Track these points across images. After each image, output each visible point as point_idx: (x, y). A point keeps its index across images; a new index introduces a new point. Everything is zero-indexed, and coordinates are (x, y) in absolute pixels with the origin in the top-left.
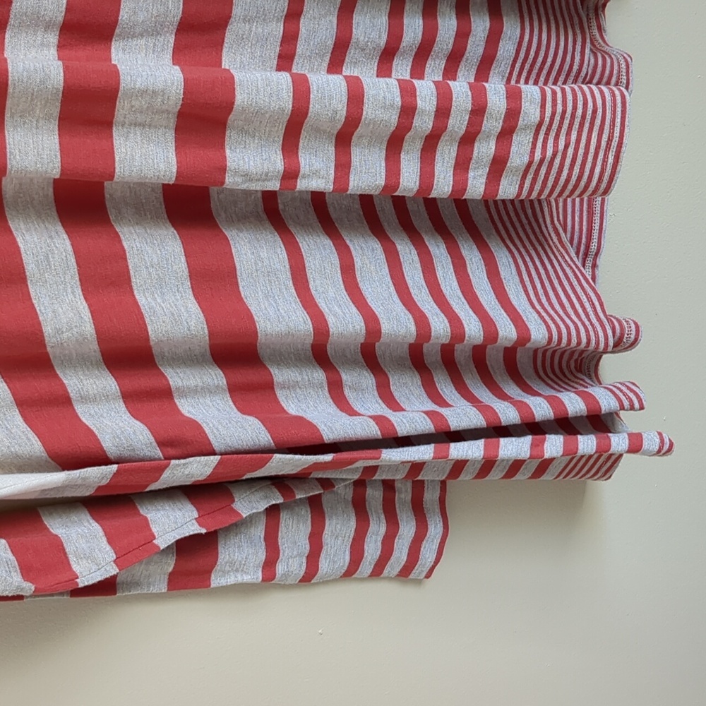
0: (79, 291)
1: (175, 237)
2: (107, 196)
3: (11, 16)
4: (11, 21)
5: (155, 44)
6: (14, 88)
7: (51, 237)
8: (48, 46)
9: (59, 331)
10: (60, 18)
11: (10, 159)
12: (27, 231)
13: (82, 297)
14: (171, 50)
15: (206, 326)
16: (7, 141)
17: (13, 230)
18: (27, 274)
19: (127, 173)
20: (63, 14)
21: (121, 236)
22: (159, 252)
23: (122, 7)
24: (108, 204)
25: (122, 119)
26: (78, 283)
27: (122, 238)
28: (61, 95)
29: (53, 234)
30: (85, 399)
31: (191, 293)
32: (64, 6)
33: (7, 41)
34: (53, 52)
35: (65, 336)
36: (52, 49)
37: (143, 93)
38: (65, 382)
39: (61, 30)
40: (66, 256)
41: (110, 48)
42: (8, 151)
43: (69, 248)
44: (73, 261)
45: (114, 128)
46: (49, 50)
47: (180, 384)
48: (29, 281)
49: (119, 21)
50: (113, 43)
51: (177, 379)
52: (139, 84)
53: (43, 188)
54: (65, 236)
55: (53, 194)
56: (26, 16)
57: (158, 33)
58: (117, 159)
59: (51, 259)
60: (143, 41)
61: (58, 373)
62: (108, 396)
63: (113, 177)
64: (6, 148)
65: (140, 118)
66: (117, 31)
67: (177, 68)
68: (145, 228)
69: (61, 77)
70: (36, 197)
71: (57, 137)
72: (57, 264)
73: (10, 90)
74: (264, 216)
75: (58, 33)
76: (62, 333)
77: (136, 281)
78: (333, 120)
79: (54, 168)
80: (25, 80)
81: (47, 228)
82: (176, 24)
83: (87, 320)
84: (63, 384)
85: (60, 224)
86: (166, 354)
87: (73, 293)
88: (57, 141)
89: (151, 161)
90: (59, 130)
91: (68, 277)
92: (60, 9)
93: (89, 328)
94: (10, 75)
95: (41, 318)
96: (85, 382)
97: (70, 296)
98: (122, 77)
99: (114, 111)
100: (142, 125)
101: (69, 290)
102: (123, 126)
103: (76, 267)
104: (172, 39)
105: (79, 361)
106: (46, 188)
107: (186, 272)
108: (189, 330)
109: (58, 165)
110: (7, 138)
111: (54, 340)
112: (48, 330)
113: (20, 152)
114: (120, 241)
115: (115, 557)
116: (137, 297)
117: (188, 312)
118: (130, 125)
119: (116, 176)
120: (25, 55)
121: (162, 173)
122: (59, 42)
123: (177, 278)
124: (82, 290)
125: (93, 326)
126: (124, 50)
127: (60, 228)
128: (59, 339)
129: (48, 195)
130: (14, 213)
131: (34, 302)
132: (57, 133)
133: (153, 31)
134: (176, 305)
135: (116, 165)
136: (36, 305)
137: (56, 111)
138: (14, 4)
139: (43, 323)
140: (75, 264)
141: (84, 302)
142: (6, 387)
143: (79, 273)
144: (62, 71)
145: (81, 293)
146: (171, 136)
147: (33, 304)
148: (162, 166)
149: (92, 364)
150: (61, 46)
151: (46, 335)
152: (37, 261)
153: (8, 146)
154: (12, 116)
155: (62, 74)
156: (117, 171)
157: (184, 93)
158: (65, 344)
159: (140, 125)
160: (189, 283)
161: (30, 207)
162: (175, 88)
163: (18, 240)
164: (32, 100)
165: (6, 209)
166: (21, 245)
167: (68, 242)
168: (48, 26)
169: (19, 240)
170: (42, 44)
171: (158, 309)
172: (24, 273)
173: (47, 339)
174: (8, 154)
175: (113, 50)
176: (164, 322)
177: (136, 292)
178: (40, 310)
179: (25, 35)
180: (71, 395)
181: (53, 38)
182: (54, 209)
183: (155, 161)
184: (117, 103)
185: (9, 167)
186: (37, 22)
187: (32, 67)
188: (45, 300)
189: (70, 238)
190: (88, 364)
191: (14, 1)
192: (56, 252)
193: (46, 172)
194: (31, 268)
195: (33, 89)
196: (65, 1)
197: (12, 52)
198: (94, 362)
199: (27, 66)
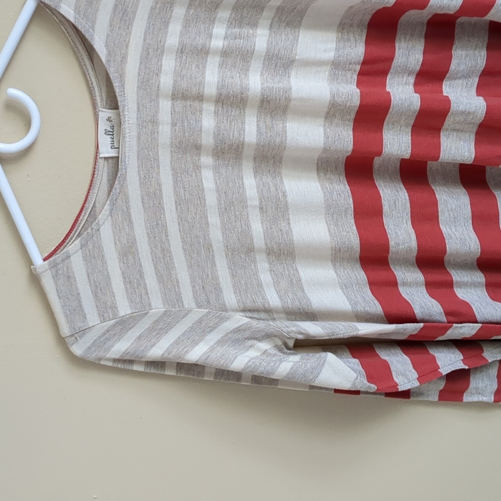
0: (409, 222)
1: (465, 194)
2: (428, 168)
3: (392, 68)
4: (391, 70)
5: (467, 83)
6: (393, 110)
7: (397, 191)
8: (409, 84)
9: (398, 244)
10: (418, 68)
12: (385, 187)
13: (411, 226)
14: (475, 86)
15: (480, 247)
16: (384, 138)
17: (377, 185)
18: (384, 211)
19: (446, 157)
20: (420, 66)
21: (435, 191)
22: (456, 202)
23: (452, 62)
24: (428, 173)
25: (447, 127)
26: (410, 217)
27: (436, 193)
28: (417, 113)
29: (399, 189)
30: (405, 284)
31: (472, 227)
32: (421, 62)
33: (388, 81)
34: (411, 88)
35: (400, 247)
36: (411, 85)
37: (462, 113)
38: (395, 273)
39: (417, 76)
40: (405, 203)
42: (384, 143)
43: (407, 198)
44: (409, 205)
45: (441, 132)
46: (409, 86)
47: (459, 279)
48: (384, 215)
49: (450, 70)
50: (444, 82)
51: (457, 276)
52: (461, 108)
53: (395, 163)
54: (405, 191)
56: (400, 67)
57: (470, 77)
58: (442, 149)
59: (397, 204)
60: (460, 81)
61: (391, 267)
62: (418, 283)
63: (438, 159)
65: (458, 126)
66: (448, 76)
67: (481, 98)
68: (448, 188)
69: (419, 104)
70: (390, 168)
71: (410, 136)
72: (400, 207)
73: (391, 110)
75: (415, 77)
76: (399, 245)
77: (441, 218)
79: (407, 153)
80: (399, 105)
81: (395, 186)
82: (480, 72)
83: (413, 239)
84: (395, 274)
85: (402, 184)
86: (452, 261)
87: (406, 223)
88: (410, 138)
89: (460, 151)
90: (412, 132)
91: (405, 214)
92: (419, 64)
93: (414, 244)
94: (392, 102)
95: (389, 237)
96: (406, 275)
97: (405, 225)
98: (452, 104)
99: (444, 122)
100: (458, 130)
101: (405, 221)
102: (446, 131)
103: (410, 209)
104: (477, 80)
105: (404, 262)
107: (470, 215)
108: (470, 249)
109: (410, 151)
110: (384, 136)
111: (394, 249)
112: (392, 243)
113: (390, 144)
115: (418, 377)
116: (441, 227)
117: (470, 238)
118: (451, 130)
119: (440, 159)
120: (397, 89)
121: (466, 158)
122: (415, 81)
123: (465, 218)
124: (411, 222)
126: (450, 86)
127: (402, 186)
128: (397, 249)
129: (396, 167)
130: (378, 177)
132: (410, 134)
133: (466, 76)
134: (463, 234)
135: (441, 152)
136: (387, 229)
137: (412, 121)
138: (394, 61)
139: (390, 240)
140: (409, 207)
141: (412, 229)
142: (364, 273)
143: (411, 213)
144: (419, 100)
145: (411, 224)
146: (473, 137)
147: (385, 228)
148: (466, 154)
149: (410, 265)
150: (416, 84)
151: (390, 246)
152: (390, 204)
153: (384, 140)
154: (388, 124)
155: (419, 102)
156: (441, 156)
157: (486, 114)
158: (400, 252)
159: (456, 130)
160: (471, 221)
161: (387, 174)
162: (481, 110)
163: (380, 192)
164: (401, 115)
165: (374, 174)
166: (382, 195)
167: (406, 194)
168: (410, 73)
170: (406, 83)
171: (453, 235)
172: (382, 210)
173: (391, 248)
174: (384, 145)
175: (443, 86)
176: (456, 243)
177: (440, 225)
178: (389, 232)
179: (397, 78)
180: (398, 281)
181: (412, 80)
182: (399, 175)
183: (463, 151)
184: (447, 118)
185: (384, 151)
186: (405, 71)
187: (404, 97)
188: (392, 227)
189: (408, 192)
190: (408, 264)
191: (394, 59)
192: (400, 199)
193: (402, 156)
194: (386, 208)
195: (403, 110)
196: (422, 59)
197: (390, 88)
198: (411, 263)
199: (401, 98)
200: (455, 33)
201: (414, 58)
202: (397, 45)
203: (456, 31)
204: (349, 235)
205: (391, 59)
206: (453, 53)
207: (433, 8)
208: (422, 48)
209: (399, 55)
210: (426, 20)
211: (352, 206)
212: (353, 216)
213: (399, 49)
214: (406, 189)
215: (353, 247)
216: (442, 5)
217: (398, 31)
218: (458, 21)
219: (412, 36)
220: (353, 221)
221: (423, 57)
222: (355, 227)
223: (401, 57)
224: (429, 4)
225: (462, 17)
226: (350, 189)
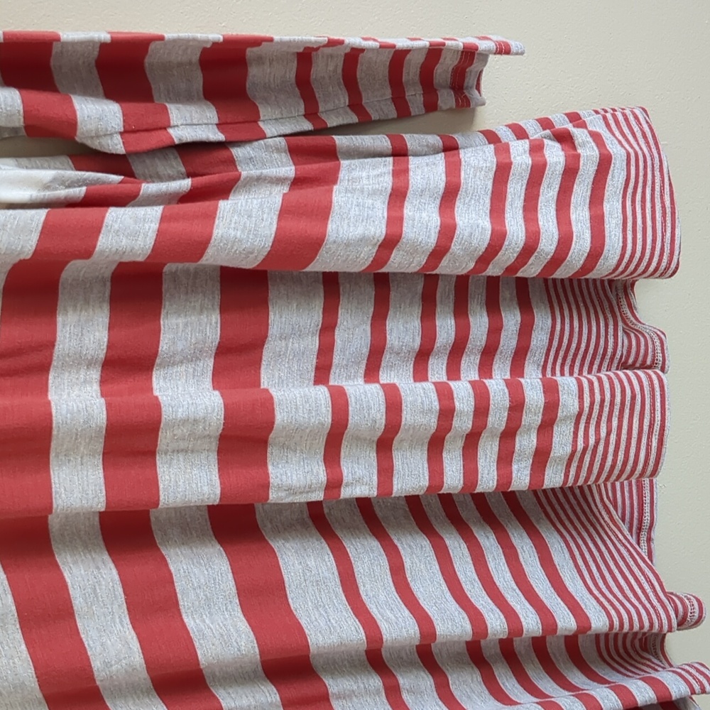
0: (127, 620)
1: (222, 554)
3: (55, 358)
4: (54, 363)
5: (194, 369)
6: (58, 431)
7: (98, 568)
8: (90, 383)
9: (107, 664)
10: (102, 355)
11: (56, 498)
12: (74, 564)
13: (130, 626)
14: (210, 374)
15: (256, 645)
16: (53, 481)
17: (60, 564)
18: (75, 608)
19: (171, 500)
20: (105, 351)
21: (168, 559)
22: (206, 572)
23: (161, 338)
24: (154, 527)
25: (165, 447)
26: (126, 612)
27: (169, 561)
28: (104, 432)
29: (100, 564)
31: (240, 610)
32: (106, 344)
33: (50, 381)
34: (96, 387)
35: (114, 668)
36: (95, 384)
37: (185, 422)
39: (103, 366)
40: (113, 587)
41: (151, 378)
42: (53, 490)
43: (117, 577)
44: (120, 590)
45: (158, 458)
46: (92, 386)
47: (233, 705)
48: (76, 616)
49: (160, 352)
50: (154, 373)
51: (229, 700)
52: (181, 414)
53: (89, 519)
54: (112, 565)
55: (98, 523)
56: (69, 357)
57: (198, 359)
58: (161, 486)
59: (98, 591)
60: (183, 368)
61: (108, 704)
63: (158, 504)
64: (51, 488)
65: (182, 445)
66: (158, 361)
67: (217, 393)
68: (191, 548)
69: (104, 416)
70: (82, 527)
71: (101, 471)
72: (104, 596)
73: (55, 432)
74: (310, 522)
75: (100, 368)
76: (111, 666)
77: (184, 603)
78: (373, 428)
79: (99, 502)
80: (69, 421)
81: (93, 559)
82: (214, 349)
83: (135, 649)
85: (106, 552)
86: (217, 674)
87: (121, 622)
88: (101, 475)
89: (194, 486)
90: (103, 464)
91: (116, 606)
92: (102, 347)
93: (137, 658)
94: (54, 419)
95: (89, 653)
97: (118, 626)
98: (163, 409)
99: (157, 441)
100: (185, 451)
101: (118, 620)
102: (166, 454)
103: (123, 596)
104: (210, 363)
105: (129, 691)
106: (91, 519)
107: (234, 590)
108: (239, 651)
109: (103, 499)
110: (52, 477)
111: (103, 674)
112: (96, 664)
113: (65, 490)
114: (166, 565)
116: (186, 620)
117: (237, 631)
118: (173, 451)
119: (161, 504)
120: (69, 394)
121: (206, 496)
122: (101, 376)
123: (225, 596)
124: (130, 619)
125: (142, 656)
126: (165, 378)
127: (106, 557)
128: (108, 673)
129: (94, 524)
130: (61, 547)
131: (83, 636)
132: (101, 467)
133: (192, 357)
134: (224, 625)
135: (161, 493)
136: (84, 640)
137: (100, 447)
138: (56, 347)
139: (92, 658)
140: (122, 593)
141: (133, 632)
143: (126, 603)
144: (104, 409)
145: (129, 623)
146: (213, 458)
147: (81, 639)
148: (206, 489)
149: (142, 692)
150: (103, 382)
151: (95, 669)
152: (85, 594)
153: (53, 486)
154: (57, 456)
155: (105, 413)
156: (161, 499)
157: (225, 419)
158: (115, 677)
159: (182, 450)
160: (237, 601)
161: (77, 539)
162: (215, 414)
163: (65, 574)
164: (76, 439)
165: (53, 543)
166: (68, 581)
167: (115, 572)
168: (90, 364)
169: (67, 575)
170: (85, 381)
171: (207, 632)
172: (72, 607)
173: (96, 674)
174: (54, 494)
175: (154, 379)
176: (213, 645)
177: (184, 616)
178: (88, 645)
179: (67, 374)
181: (95, 374)
182: (100, 537)
183: (199, 484)
184: (160, 434)
185: (55, 506)
186: (79, 361)
187: (75, 408)
188: (93, 633)
189: (116, 566)
190: (138, 692)
191: (57, 343)
192: (103, 583)
193: (92, 507)
194: (78, 602)
195: (77, 430)
196: (106, 340)
197: (55, 392)
198: (144, 690)
199: (71, 408)
200: (163, 290)
201: (92, 339)
202: (60, 319)
203: (165, 287)
204: (14, 663)
205: (51, 344)
206: (162, 322)
207: (106, 254)
208: (107, 321)
209: (65, 337)
210: (108, 274)
211: (14, 608)
212: (18, 626)
213: (64, 326)
214: (114, 562)
215: (23, 683)
216: (121, 249)
217: (60, 296)
218: (166, 269)
219: (87, 301)
220: (19, 636)
221: (109, 336)
222: (23, 647)
223: (67, 340)
224: (97, 249)
225: (168, 264)
226: (7, 577)
